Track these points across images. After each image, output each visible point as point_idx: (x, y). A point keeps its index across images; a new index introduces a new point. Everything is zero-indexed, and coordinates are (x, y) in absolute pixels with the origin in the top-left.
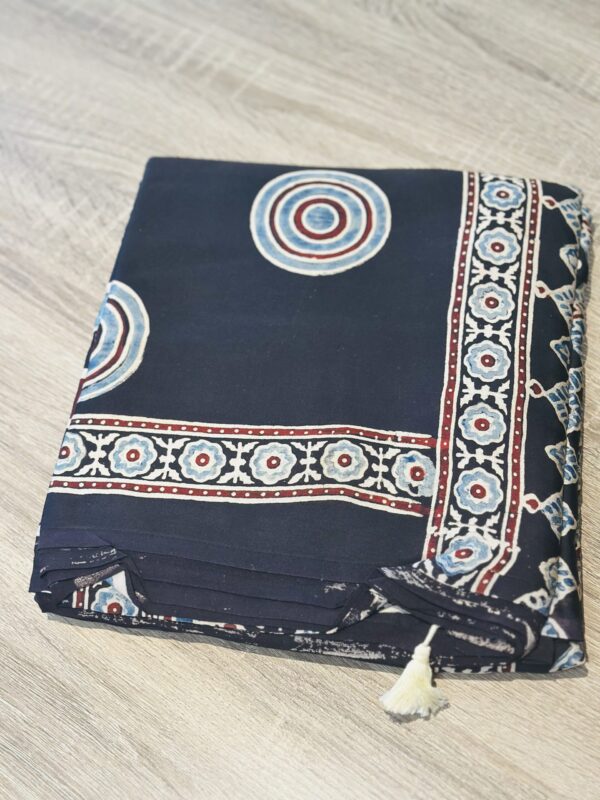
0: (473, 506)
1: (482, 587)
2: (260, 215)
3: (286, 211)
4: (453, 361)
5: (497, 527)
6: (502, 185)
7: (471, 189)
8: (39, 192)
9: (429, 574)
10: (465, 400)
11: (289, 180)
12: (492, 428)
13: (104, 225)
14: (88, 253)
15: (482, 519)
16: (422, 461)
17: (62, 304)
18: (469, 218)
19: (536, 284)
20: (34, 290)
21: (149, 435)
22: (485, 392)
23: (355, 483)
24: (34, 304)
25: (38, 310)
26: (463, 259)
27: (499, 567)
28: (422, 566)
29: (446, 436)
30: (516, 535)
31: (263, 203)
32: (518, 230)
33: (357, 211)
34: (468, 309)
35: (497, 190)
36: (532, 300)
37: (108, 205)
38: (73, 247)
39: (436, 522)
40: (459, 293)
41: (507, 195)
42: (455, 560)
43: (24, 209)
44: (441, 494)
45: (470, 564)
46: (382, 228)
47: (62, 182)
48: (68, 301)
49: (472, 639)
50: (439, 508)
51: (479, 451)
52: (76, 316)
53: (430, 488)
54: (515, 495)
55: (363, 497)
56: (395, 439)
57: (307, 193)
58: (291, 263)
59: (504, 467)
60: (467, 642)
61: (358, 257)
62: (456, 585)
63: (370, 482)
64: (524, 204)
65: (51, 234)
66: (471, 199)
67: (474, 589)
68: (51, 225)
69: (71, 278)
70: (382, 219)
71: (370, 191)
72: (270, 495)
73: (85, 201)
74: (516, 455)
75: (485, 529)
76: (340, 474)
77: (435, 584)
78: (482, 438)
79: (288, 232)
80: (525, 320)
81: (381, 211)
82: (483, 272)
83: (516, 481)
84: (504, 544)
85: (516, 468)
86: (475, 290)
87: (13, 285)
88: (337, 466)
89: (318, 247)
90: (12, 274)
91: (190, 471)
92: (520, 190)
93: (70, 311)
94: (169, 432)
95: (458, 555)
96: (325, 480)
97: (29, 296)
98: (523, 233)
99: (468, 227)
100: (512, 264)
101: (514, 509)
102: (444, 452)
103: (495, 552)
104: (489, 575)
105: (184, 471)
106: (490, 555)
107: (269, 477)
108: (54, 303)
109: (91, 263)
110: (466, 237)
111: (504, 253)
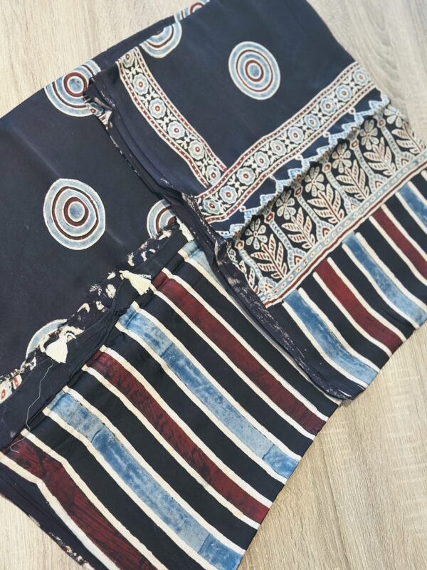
0: (224, 197)
1: (209, 220)
2: (240, 49)
3: (247, 57)
5: (227, 209)
6: (315, 119)
7: (305, 111)
9: (198, 203)
10: (246, 164)
12: (248, 180)
15: (224, 203)
16: (218, 173)
18: (296, 119)
19: (299, 155)
21: (149, 83)
23: (195, 160)
26: (282, 129)
27: (218, 219)
28: (197, 199)
29: (231, 171)
30: (231, 215)
32: (306, 136)
33: (266, 80)
34: (270, 142)
35: (312, 119)
39: (210, 192)
41: (313, 123)
42: (208, 206)
44: (216, 187)
45: (211, 211)
46: (269, 94)
50: (213, 190)
51: (238, 183)
53: (214, 182)
54: (239, 204)
55: (194, 167)
56: (215, 159)
57: (258, 58)
58: (234, 75)
59: (242, 194)
61: (254, 95)
62: (203, 213)
63: (199, 163)
64: (315, 131)
66: (301, 114)
67: (206, 219)
70: (271, 92)
71: (276, 79)
74: (249, 193)
75: (223, 206)
76: (193, 152)
77: (196, 207)
78: (242, 180)
79: (242, 64)
81: (273, 89)
82: (284, 138)
83: (242, 200)
84: (225, 214)
85: (246, 196)
88: (194, 149)
89: (246, 79)
91: (152, 109)
92: (319, 125)
94: (155, 88)
95: (210, 205)
96: (187, 150)
98: (307, 138)
99: (293, 121)
100: (295, 144)
101: (236, 207)
102: (227, 176)
103: (221, 214)
104: (213, 219)
105: (150, 106)
106: (218, 213)
107: (172, 134)
110: (289, 123)
111: (296, 139)
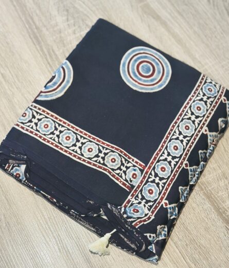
0: (147, 196)
1: (136, 224)
2: (126, 58)
3: (136, 61)
4: (165, 142)
5: (151, 207)
6: (212, 86)
7: (201, 82)
8: (58, 11)
9: (122, 212)
10: (161, 158)
11: (142, 49)
12: (166, 172)
13: (75, 33)
14: (65, 42)
15: (147, 202)
16: (138, 172)
17: (48, 57)
18: (195, 93)
19: (205, 128)
20: (41, 47)
21: (54, 121)
22: (169, 158)
23: (113, 170)
24: (39, 52)
25: (39, 55)
26: (185, 107)
27: (145, 221)
28: (121, 209)
29: (150, 168)
30: (155, 212)
31: (130, 54)
32: (209, 105)
33: (159, 72)
34: (178, 126)
35: (209, 87)
36: (201, 133)
37: (79, 27)
38: (61, 37)
39: (133, 195)
40: (178, 119)
41: (211, 91)
42: (132, 212)
43: (51, 15)
44: (139, 187)
45: (136, 215)
46: (165, 82)
47: (67, 11)
48: (51, 56)
49: (125, 239)
50: (136, 191)
51: (158, 178)
52: (51, 63)
53: (136, 183)
54: (162, 199)
55: (113, 176)
56: (133, 160)
57: (146, 57)
58: (129, 81)
59: (163, 187)
60: (124, 239)
61: (152, 89)
62: (128, 220)
63: (118, 171)
64: (215, 97)
65: (55, 29)
66: (199, 86)
67: (133, 224)
68: (57, 25)
69: (55, 48)
70: (166, 79)
71: (167, 66)
72: (84, 161)
73: (72, 21)
74: (169, 185)
75: (147, 205)
76: (110, 164)
77: (122, 216)
78: (161, 174)
79: (133, 69)
80: (195, 139)
81: (167, 76)
82: (189, 115)
83: (164, 194)
84: (150, 214)
85: (167, 190)
86: (184, 120)
87: (35, 42)
88: (110, 161)
89: (140, 79)
90: (36, 38)
91: (62, 140)
92: (217, 91)
93: (49, 60)
94: (61, 123)
95: (134, 210)
96: (104, 164)
97: (39, 48)
98: (210, 107)
99: (193, 96)
100: (201, 117)
101: (159, 203)
102: (146, 173)
103: (146, 215)
104: (141, 222)
105: (60, 139)
106: (144, 215)
107: (87, 154)
108: (46, 55)
109: (64, 46)
110: (190, 100)
111: (200, 112)
